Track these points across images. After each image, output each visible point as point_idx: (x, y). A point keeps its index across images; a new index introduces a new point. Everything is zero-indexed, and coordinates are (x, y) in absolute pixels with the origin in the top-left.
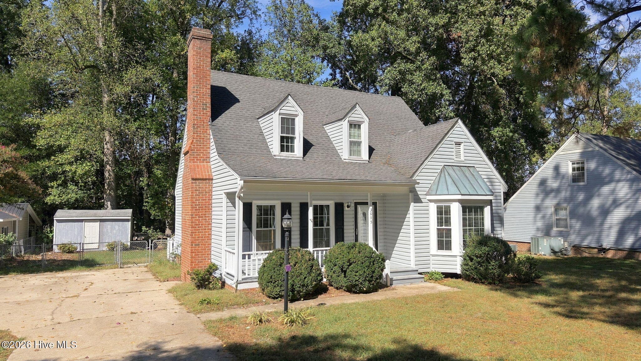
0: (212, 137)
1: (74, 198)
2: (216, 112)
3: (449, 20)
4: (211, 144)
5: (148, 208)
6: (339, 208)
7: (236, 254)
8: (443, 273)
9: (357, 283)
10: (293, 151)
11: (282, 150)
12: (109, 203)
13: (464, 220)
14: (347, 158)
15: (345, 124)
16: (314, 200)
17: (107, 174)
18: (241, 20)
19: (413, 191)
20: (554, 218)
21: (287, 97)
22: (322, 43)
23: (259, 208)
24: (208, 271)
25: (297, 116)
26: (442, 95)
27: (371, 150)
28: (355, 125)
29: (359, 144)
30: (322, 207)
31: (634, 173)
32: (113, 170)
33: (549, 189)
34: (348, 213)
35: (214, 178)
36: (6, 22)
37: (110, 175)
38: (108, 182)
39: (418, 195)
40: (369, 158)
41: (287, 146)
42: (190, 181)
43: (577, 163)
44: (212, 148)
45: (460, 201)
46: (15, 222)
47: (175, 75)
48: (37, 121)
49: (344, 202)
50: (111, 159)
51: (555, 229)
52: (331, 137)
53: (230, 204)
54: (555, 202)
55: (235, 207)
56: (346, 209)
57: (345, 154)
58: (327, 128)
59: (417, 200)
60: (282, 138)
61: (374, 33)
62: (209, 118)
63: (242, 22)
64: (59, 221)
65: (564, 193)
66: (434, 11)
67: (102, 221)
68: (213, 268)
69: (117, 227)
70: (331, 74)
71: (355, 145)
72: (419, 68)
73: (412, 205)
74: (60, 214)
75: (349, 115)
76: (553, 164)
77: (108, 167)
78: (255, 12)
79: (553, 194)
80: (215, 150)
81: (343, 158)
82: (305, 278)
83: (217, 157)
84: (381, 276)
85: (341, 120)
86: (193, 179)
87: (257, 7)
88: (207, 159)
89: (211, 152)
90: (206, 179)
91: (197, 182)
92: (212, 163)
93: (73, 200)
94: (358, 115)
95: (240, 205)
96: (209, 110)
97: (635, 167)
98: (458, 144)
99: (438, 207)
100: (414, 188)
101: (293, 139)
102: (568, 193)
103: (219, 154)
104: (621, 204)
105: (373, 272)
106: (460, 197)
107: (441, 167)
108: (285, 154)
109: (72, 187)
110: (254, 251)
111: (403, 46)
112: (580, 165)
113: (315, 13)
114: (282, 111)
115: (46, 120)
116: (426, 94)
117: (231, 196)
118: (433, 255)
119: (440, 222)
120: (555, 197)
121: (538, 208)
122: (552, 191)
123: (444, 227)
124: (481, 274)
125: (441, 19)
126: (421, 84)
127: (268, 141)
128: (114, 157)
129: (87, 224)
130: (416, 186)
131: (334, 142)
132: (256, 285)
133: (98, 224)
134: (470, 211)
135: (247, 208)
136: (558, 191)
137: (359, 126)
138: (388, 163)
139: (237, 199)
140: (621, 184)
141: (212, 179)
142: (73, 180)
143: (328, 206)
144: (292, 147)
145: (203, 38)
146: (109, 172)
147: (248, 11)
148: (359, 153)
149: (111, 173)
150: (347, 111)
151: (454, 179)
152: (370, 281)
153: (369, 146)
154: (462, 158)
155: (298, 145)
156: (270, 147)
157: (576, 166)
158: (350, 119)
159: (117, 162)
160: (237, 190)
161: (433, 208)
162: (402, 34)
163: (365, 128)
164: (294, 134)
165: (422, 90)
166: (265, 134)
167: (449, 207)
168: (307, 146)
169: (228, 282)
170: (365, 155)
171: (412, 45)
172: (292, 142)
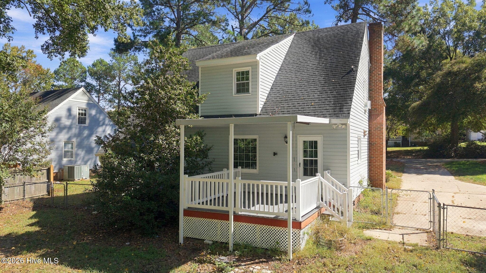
20: (64, 150)
33: (62, 126)
43: (82, 110)
54: (67, 136)
65: (74, 130)
76: (67, 107)
79: (65, 131)
102: (77, 130)
112: (83, 112)
120: (68, 132)
136: (70, 128)
157: (81, 111)
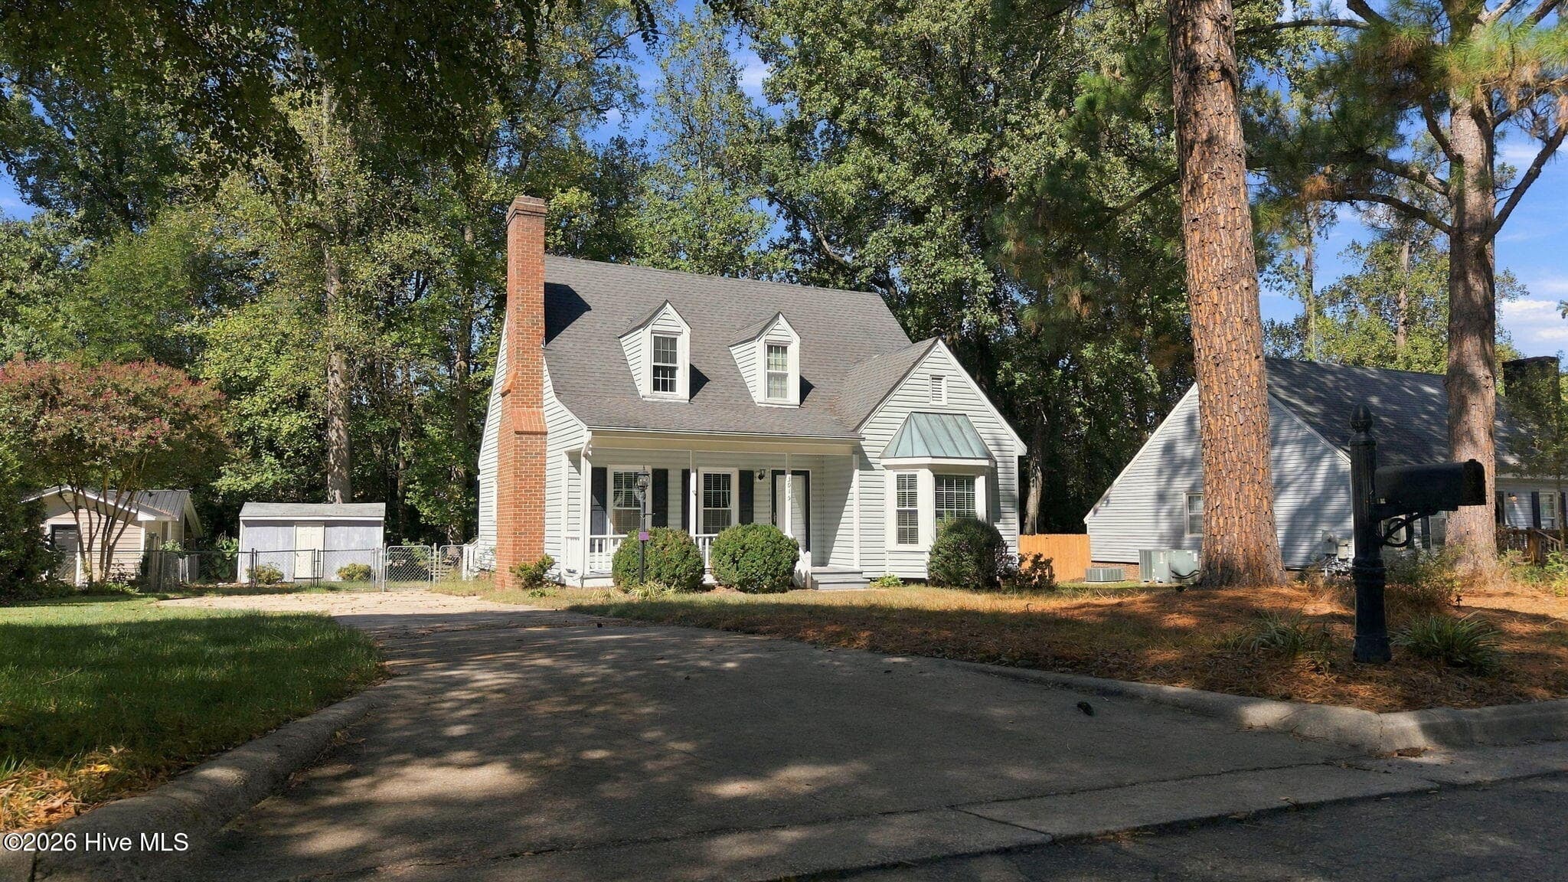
0: (545, 367)
1: (271, 482)
2: (553, 329)
3: (988, 145)
4: (545, 379)
5: (414, 502)
6: (747, 478)
7: (582, 539)
8: (902, 579)
9: (754, 577)
10: (672, 389)
11: (656, 387)
12: (337, 492)
13: (938, 496)
14: (763, 400)
15: (760, 346)
16: (701, 465)
17: (333, 435)
18: (603, 115)
19: (859, 451)
20: (1187, 514)
21: (664, 305)
22: (766, 169)
23: (617, 477)
24: (541, 566)
25: (680, 333)
26: (976, 284)
27: (805, 388)
28: (777, 348)
29: (783, 377)
30: (717, 476)
31: (1308, 429)
32: (345, 428)
33: (1178, 460)
34: (761, 488)
35: (549, 431)
36: (130, 132)
37: (339, 437)
38: (337, 451)
39: (866, 458)
40: (801, 402)
41: (665, 382)
42: (514, 436)
44: (545, 385)
45: (931, 467)
46: (165, 524)
47: (468, 237)
48: (199, 331)
49: (754, 469)
50: (341, 404)
51: (1187, 536)
52: (739, 366)
53: (574, 470)
54: (1187, 484)
55: (579, 472)
56: (757, 480)
57: (759, 394)
58: (734, 351)
59: (866, 465)
60: (656, 369)
61: (849, 168)
62: (542, 339)
63: (605, 118)
64: (250, 524)
66: (961, 127)
67: (328, 524)
68: (546, 564)
69: (357, 537)
70: (789, 229)
71: (776, 379)
72: (931, 235)
73: (857, 472)
74: (250, 511)
75: (766, 332)
76: (1183, 415)
77: (337, 422)
78: (633, 97)
79: (1185, 470)
80: (551, 388)
81: (756, 400)
82: (677, 566)
83: (555, 399)
84: (791, 571)
85: (753, 339)
86: (517, 433)
87: (636, 87)
88: (538, 401)
89: (545, 391)
90: (536, 433)
91: (524, 437)
92: (545, 409)
93: (268, 485)
94: (783, 330)
95: (587, 467)
96: (542, 324)
97: (1311, 418)
98: (939, 378)
99: (898, 477)
100: (860, 446)
101: (673, 370)
103: (558, 394)
104: (1288, 485)
105: (780, 564)
106: (930, 461)
107: (906, 416)
108: (660, 393)
109: (269, 459)
110: (610, 534)
111: (903, 193)
113: (755, 109)
114: (655, 328)
115: (215, 329)
116: (943, 282)
117: (575, 458)
118: (891, 552)
119: (901, 499)
120: (1188, 474)
121: (1162, 497)
122: (1184, 461)
123: (907, 508)
124: (949, 574)
125: (974, 141)
126: (933, 265)
127: (633, 373)
128: (349, 402)
129: (301, 530)
130: (862, 443)
131: (744, 375)
132: (610, 582)
133: (320, 530)
134: (949, 484)
135: (599, 476)
136: (1192, 463)
137: (785, 349)
138: (832, 409)
139: (583, 459)
140: (1289, 449)
141: (546, 433)
142: (270, 445)
143: (727, 477)
144: (672, 383)
145: (533, 213)
146: (337, 431)
147: (618, 96)
148: (783, 392)
149: (341, 433)
150: (765, 323)
151: (924, 434)
152: (774, 577)
153: (801, 378)
154: (944, 402)
155: (682, 379)
156: (637, 383)
158: (769, 337)
159: (353, 412)
160: (584, 446)
161: (891, 478)
162: (902, 170)
163: (794, 350)
164: (675, 362)
165: (933, 276)
166: (630, 363)
167: (915, 476)
168: (698, 380)
169: (569, 581)
170: (793, 395)
171: (920, 189)
172: (673, 375)
